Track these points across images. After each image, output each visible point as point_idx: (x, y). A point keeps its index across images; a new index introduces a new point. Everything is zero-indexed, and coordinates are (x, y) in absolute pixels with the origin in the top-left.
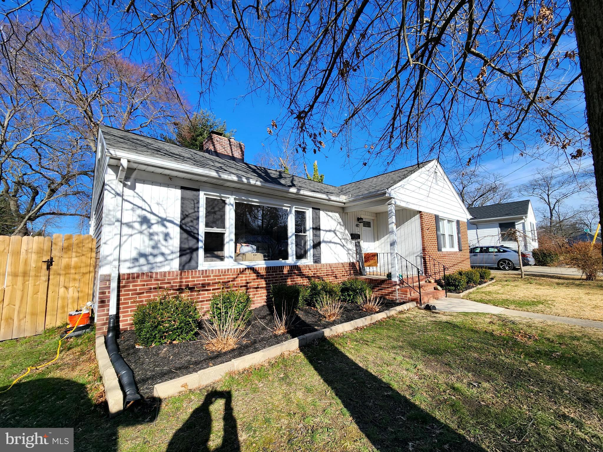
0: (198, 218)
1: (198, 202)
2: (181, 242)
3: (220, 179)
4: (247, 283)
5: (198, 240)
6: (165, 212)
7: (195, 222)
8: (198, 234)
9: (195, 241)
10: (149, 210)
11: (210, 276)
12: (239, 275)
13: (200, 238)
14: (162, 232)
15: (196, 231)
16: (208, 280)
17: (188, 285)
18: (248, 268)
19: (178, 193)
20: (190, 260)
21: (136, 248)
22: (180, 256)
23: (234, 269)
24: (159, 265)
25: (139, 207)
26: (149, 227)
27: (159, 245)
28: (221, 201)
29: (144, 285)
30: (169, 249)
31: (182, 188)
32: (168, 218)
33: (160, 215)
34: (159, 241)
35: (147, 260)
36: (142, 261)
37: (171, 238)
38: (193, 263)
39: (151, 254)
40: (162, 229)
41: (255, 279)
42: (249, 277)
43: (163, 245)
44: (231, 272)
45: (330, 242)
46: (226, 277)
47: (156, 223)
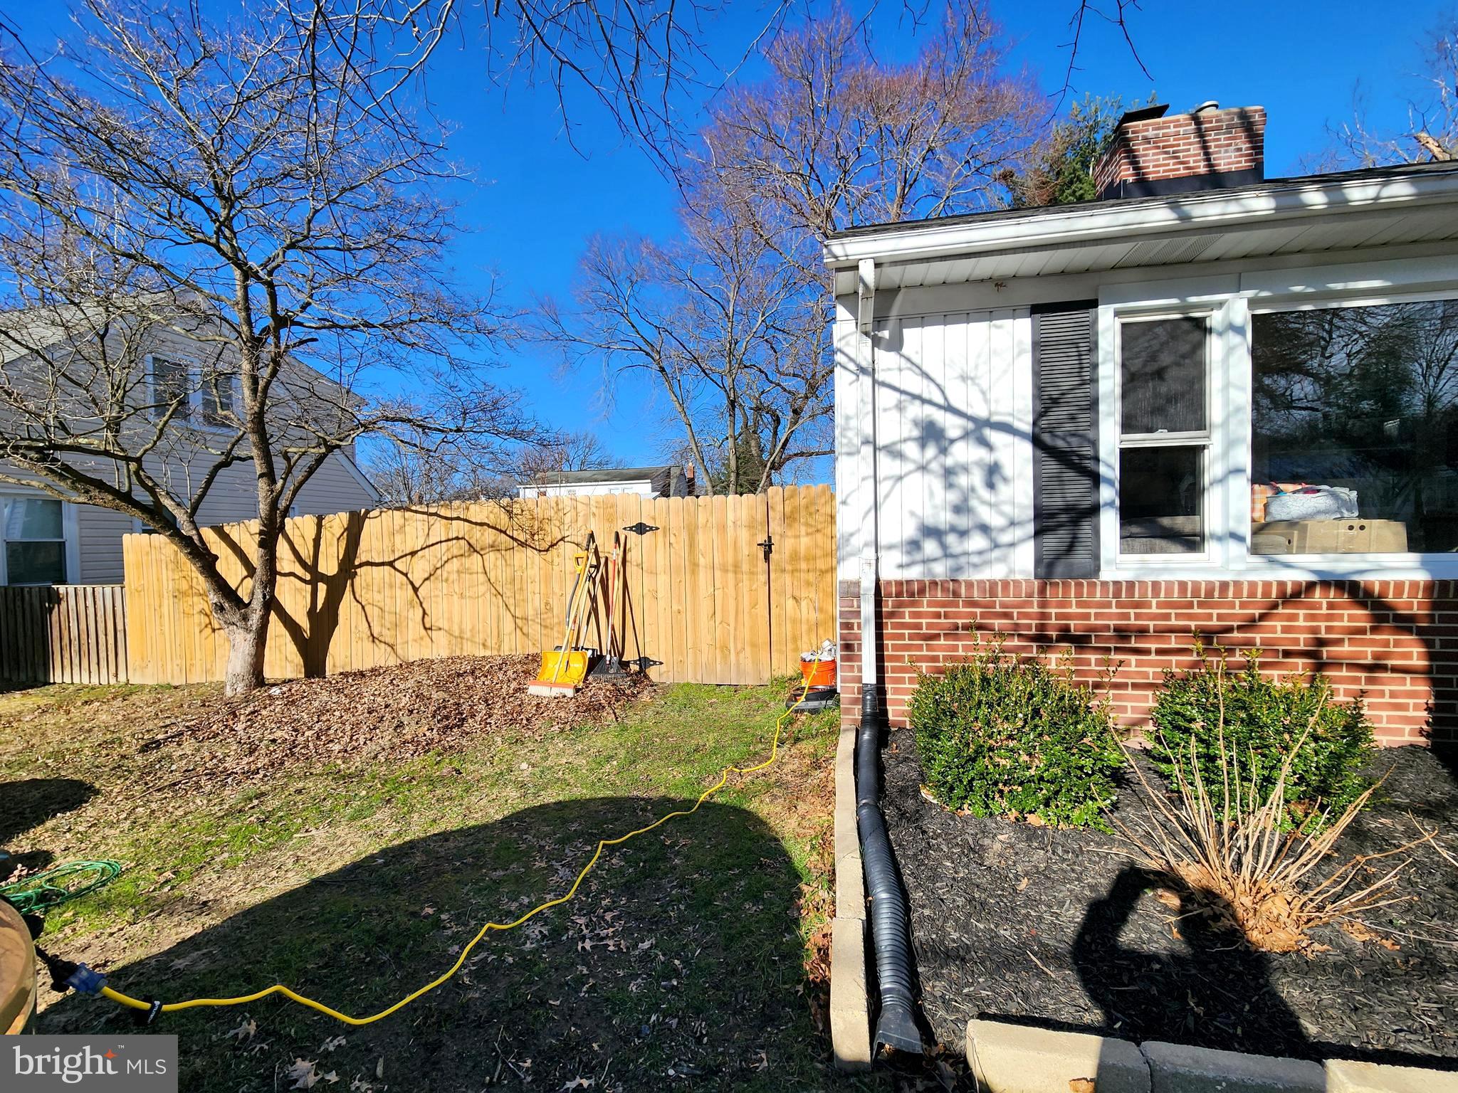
0: (1093, 404)
1: (1093, 348)
2: (1039, 490)
3: (1187, 229)
4: (1321, 643)
5: (1096, 479)
6: (987, 401)
7: (1084, 417)
8: (1097, 459)
9: (1086, 482)
10: (941, 401)
11: (1149, 605)
12: (1275, 606)
13: (1103, 470)
14: (979, 463)
15: (1087, 451)
16: (1138, 616)
17: (1067, 628)
18: (1325, 584)
19: (1022, 329)
20: (1070, 548)
21: (912, 514)
22: (1038, 533)
23: (1253, 585)
24: (975, 559)
25: (915, 397)
26: (944, 451)
27: (974, 503)
28: (1186, 326)
29: (938, 615)
30: (1002, 514)
31: (1036, 309)
32: (995, 419)
33: (970, 412)
34: (973, 490)
35: (944, 546)
36: (931, 547)
37: (1005, 480)
38: (1081, 557)
39: (953, 529)
40: (979, 453)
41: (1362, 631)
42: (1329, 618)
43: (984, 502)
44: (1238, 594)
46: (1215, 612)
47: (962, 438)
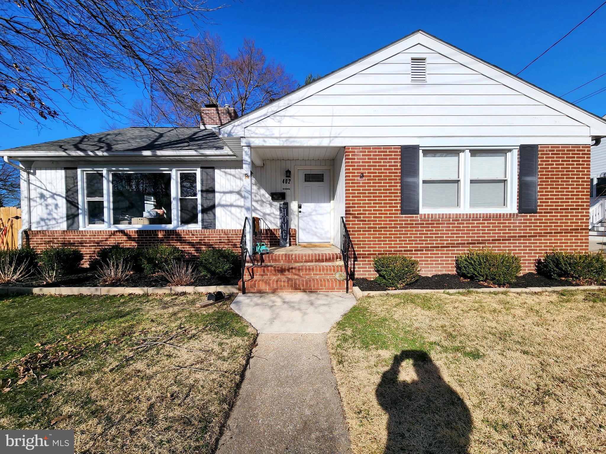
0: (77, 191)
1: (77, 178)
2: (67, 210)
5: (78, 208)
6: (55, 189)
7: (75, 194)
8: (78, 203)
9: (76, 208)
10: (45, 188)
13: (80, 207)
14: (53, 203)
15: (76, 201)
19: (61, 173)
20: (72, 224)
21: (39, 215)
22: (67, 220)
24: (53, 226)
25: (39, 187)
26: (45, 200)
27: (52, 213)
28: (98, 174)
29: (42, 239)
30: (59, 215)
31: (65, 169)
32: (58, 193)
33: (52, 191)
34: (52, 210)
35: (45, 223)
36: (42, 223)
37: (59, 207)
38: (75, 225)
39: (47, 219)
40: (54, 201)
41: (127, 241)
43: (55, 213)
45: (231, 205)
46: (100, 237)
47: (49, 197)
